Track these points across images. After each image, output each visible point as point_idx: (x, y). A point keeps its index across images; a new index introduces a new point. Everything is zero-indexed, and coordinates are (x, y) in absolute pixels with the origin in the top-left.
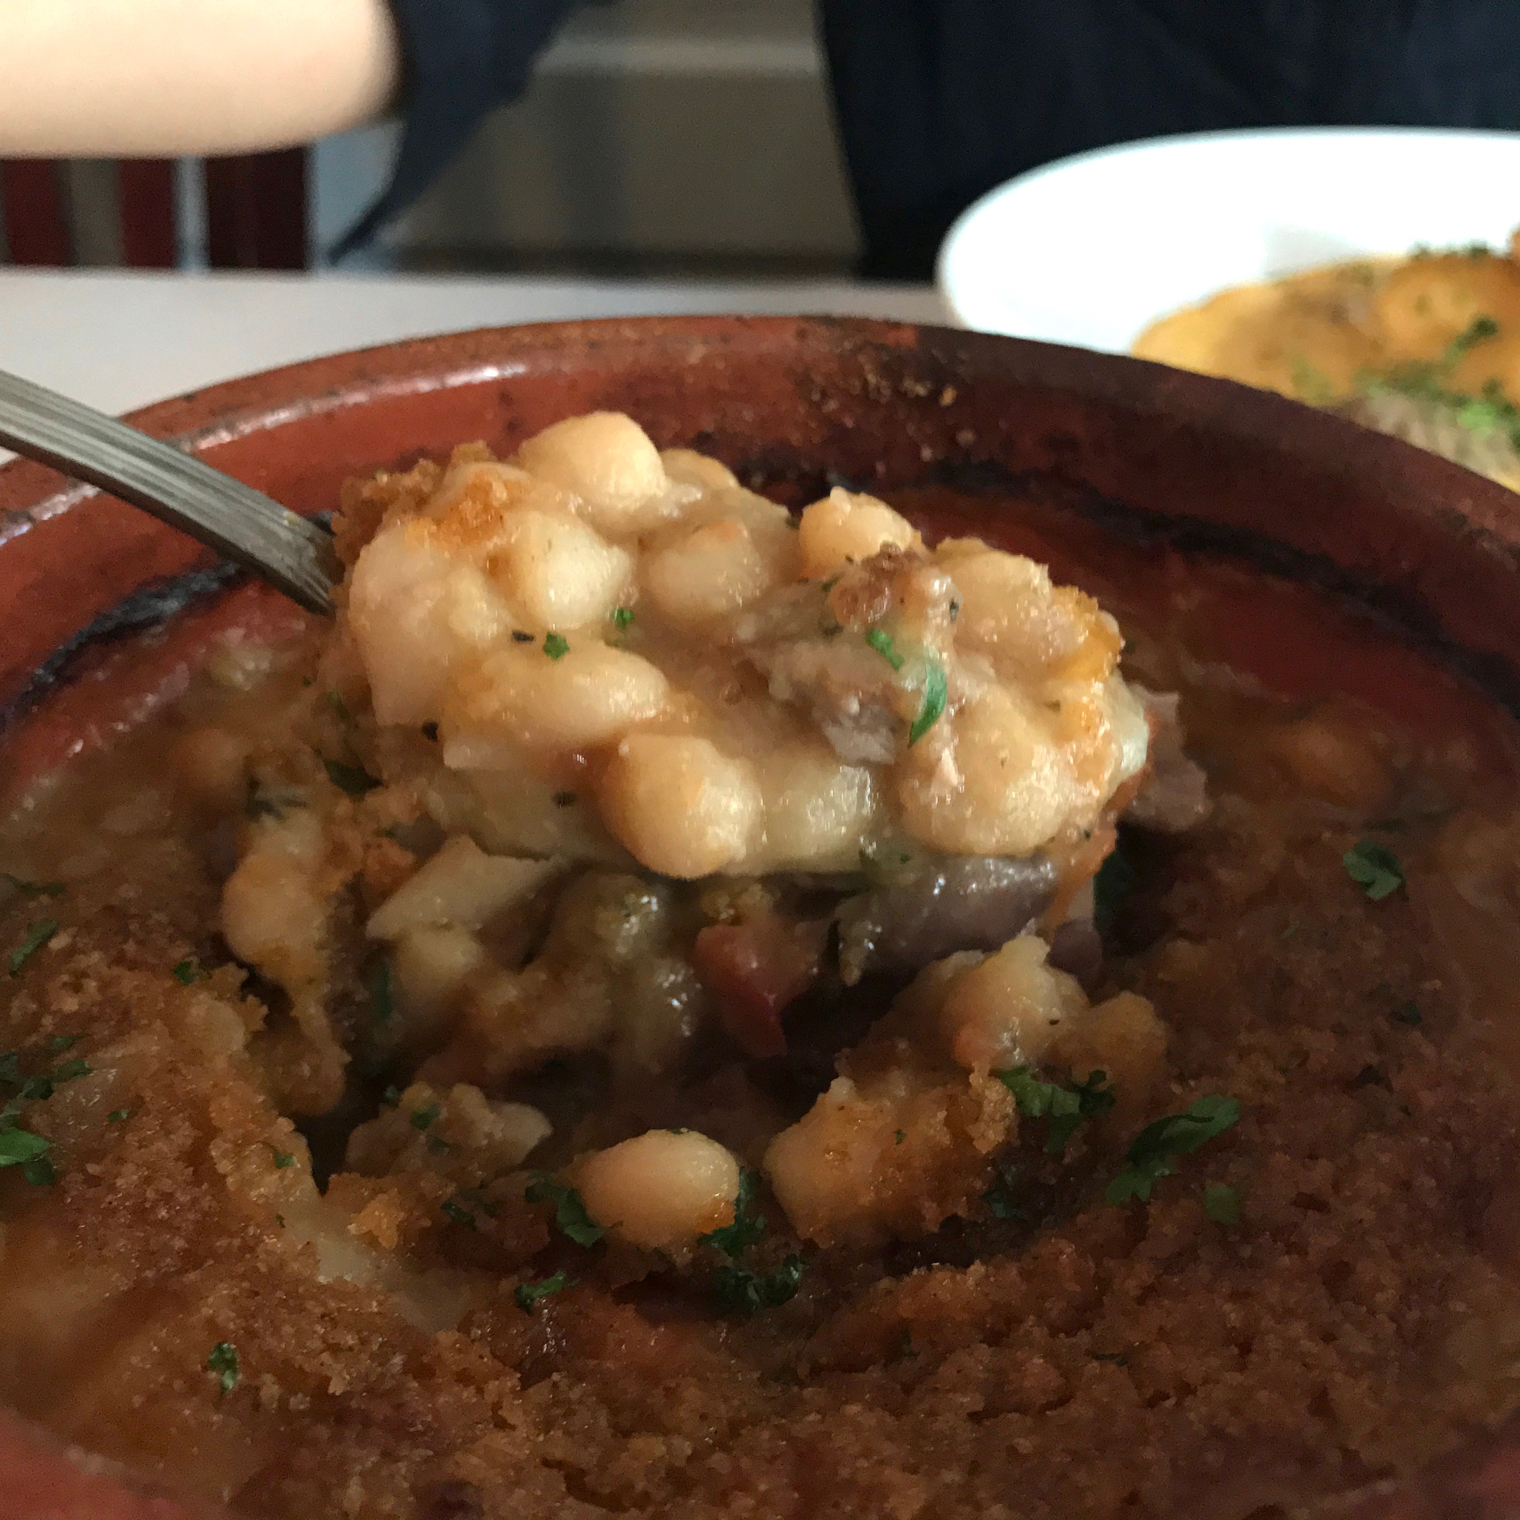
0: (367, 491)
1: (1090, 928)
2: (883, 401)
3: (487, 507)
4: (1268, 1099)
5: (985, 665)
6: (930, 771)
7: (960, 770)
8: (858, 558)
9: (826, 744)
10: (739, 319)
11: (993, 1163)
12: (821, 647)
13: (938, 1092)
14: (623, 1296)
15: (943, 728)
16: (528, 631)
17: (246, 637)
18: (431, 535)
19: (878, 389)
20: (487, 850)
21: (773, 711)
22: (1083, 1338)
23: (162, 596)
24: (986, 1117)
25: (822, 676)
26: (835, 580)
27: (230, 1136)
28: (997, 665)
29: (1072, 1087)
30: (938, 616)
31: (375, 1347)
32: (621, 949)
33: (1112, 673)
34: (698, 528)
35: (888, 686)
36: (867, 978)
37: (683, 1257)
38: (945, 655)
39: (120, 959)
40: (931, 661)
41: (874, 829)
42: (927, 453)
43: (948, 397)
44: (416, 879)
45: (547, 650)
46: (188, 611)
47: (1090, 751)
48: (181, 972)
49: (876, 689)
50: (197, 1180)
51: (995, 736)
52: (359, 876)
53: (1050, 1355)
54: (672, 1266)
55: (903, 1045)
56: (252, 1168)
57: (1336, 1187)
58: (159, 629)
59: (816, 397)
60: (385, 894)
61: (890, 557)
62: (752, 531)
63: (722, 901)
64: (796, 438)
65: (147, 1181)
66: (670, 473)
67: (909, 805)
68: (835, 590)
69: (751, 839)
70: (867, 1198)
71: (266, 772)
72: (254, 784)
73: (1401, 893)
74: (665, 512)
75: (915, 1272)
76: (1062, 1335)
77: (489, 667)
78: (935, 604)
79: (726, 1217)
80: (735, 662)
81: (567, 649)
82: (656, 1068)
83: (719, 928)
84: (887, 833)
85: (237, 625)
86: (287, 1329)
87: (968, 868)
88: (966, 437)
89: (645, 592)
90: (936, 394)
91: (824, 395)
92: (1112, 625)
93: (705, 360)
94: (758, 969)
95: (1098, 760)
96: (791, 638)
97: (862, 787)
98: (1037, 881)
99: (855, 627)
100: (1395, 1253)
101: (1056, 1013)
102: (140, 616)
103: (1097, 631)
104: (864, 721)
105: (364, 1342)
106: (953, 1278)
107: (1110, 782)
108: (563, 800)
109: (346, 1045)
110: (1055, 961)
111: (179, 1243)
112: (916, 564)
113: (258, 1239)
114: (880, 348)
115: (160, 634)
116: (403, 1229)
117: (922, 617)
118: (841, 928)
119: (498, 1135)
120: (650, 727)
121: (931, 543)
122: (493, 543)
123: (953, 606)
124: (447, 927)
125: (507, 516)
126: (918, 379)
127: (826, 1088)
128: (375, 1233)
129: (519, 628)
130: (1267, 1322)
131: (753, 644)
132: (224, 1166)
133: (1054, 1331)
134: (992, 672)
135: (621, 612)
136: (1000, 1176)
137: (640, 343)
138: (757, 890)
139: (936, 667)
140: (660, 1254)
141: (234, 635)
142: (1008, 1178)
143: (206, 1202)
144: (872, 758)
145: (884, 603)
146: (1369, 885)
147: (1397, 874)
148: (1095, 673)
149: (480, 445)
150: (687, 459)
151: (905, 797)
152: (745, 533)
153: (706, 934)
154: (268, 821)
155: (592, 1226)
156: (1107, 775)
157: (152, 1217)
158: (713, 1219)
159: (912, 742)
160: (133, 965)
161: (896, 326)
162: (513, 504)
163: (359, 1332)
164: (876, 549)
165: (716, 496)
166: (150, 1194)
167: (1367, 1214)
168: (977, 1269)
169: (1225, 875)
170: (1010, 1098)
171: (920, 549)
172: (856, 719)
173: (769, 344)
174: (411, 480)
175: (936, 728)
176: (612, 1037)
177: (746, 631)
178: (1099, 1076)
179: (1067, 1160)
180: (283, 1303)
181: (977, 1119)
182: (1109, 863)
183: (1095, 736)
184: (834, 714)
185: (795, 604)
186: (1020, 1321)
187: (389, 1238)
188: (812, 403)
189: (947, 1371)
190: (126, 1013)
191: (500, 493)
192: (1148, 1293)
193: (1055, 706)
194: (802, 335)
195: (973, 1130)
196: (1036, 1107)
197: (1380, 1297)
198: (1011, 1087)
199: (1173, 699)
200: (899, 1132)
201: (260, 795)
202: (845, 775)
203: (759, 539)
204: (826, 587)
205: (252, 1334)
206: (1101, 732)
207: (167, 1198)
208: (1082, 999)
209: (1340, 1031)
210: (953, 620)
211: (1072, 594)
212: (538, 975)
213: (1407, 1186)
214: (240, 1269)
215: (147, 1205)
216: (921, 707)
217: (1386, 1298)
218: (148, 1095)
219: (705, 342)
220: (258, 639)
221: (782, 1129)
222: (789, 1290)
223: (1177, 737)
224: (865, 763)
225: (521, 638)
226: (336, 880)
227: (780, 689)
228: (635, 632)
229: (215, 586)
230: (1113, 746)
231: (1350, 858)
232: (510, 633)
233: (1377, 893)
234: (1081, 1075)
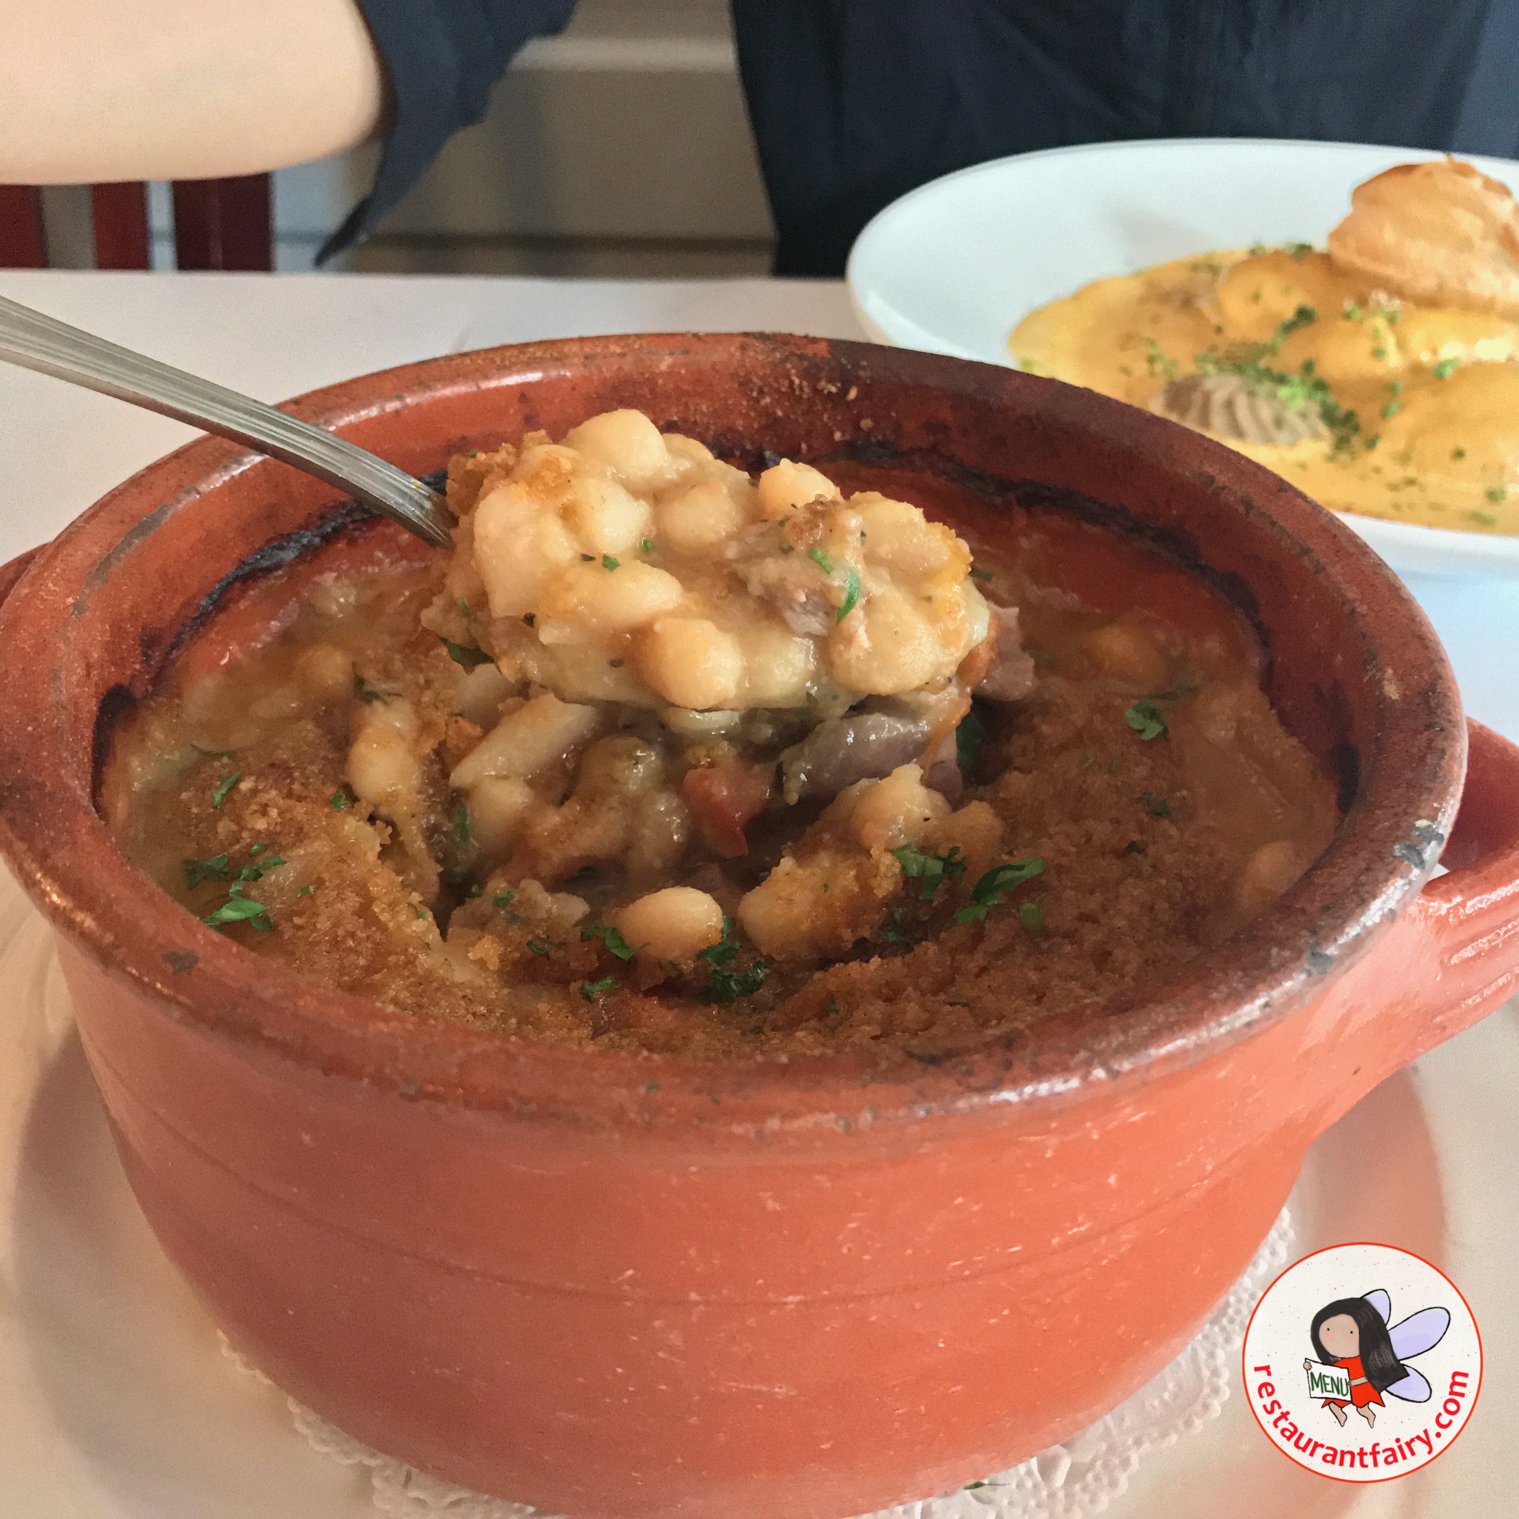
0: (470, 465)
1: (953, 765)
2: (805, 396)
3: (559, 475)
4: (1065, 861)
5: (884, 573)
6: (849, 640)
7: (869, 638)
8: (800, 504)
9: (784, 624)
10: (696, 336)
11: (886, 905)
12: (781, 562)
13: (850, 862)
14: (649, 993)
15: (857, 612)
16: (590, 554)
17: (337, 578)
18: (527, 493)
19: (801, 387)
20: (564, 700)
21: (751, 604)
22: (943, 997)
23: (282, 548)
24: (881, 874)
25: (782, 580)
26: (788, 518)
27: (385, 900)
28: (891, 574)
29: (939, 858)
30: (854, 540)
31: (498, 1014)
32: (632, 787)
33: (965, 579)
34: (693, 487)
35: (824, 585)
36: (801, 800)
37: (688, 966)
38: (859, 566)
39: (290, 795)
40: (851, 570)
41: (815, 678)
42: (838, 436)
43: (853, 394)
44: (484, 744)
45: (605, 566)
46: (300, 559)
47: (951, 628)
48: (332, 802)
49: (817, 586)
50: (367, 926)
51: (892, 618)
52: (442, 744)
53: (923, 1007)
54: (680, 974)
55: (827, 837)
56: (403, 918)
57: (1105, 909)
58: (280, 572)
59: (755, 394)
60: (460, 757)
61: (822, 503)
62: (729, 489)
63: (702, 752)
64: (740, 424)
65: (336, 925)
66: (671, 451)
67: (838, 661)
68: (788, 526)
69: (739, 684)
70: (805, 926)
71: (370, 674)
72: (359, 682)
73: (1164, 735)
74: (668, 477)
75: (837, 965)
76: (929, 995)
77: (569, 577)
78: (852, 533)
79: (715, 938)
80: (725, 571)
81: (619, 565)
82: (658, 864)
83: (700, 770)
84: (824, 680)
85: (331, 570)
86: (443, 1003)
87: (869, 723)
88: (866, 423)
89: (658, 530)
90: (844, 392)
91: (761, 391)
92: (964, 546)
93: (672, 367)
94: (727, 796)
95: (958, 633)
96: (762, 556)
97: (808, 652)
98: (916, 733)
99: (801, 548)
100: (1140, 945)
101: (928, 813)
102: (265, 563)
103: (956, 552)
104: (809, 607)
105: (490, 1011)
106: (860, 966)
107: (965, 647)
108: (615, 664)
109: (438, 861)
110: (927, 783)
111: (362, 962)
112: (839, 507)
113: (416, 957)
114: (801, 357)
115: (280, 576)
116: (502, 960)
117: (843, 540)
118: (785, 766)
119: (554, 909)
120: (671, 614)
121: (846, 495)
122: (567, 498)
123: (863, 534)
124: (506, 777)
125: (573, 481)
126: (831, 381)
127: (777, 864)
128: (486, 959)
129: (584, 552)
130: (1055, 981)
131: (737, 561)
132: (384, 917)
133: (923, 995)
134: (889, 578)
135: (645, 542)
136: (892, 914)
137: (623, 355)
138: (725, 744)
139: (853, 572)
140: (673, 965)
141: (329, 577)
142: (897, 916)
143: (378, 936)
144: (814, 633)
145: (819, 534)
146: (1141, 731)
147: (1162, 724)
148: (955, 579)
149: (543, 432)
150: (678, 439)
151: (835, 656)
152: (725, 491)
153: (692, 775)
154: (377, 705)
155: (627, 948)
156: (963, 643)
157: (344, 946)
158: (708, 939)
159: (839, 621)
160: (300, 799)
161: (814, 340)
162: (574, 472)
163: (487, 1006)
164: (812, 499)
165: (701, 466)
166: (341, 932)
167: (1121, 923)
168: (876, 961)
169: (1045, 729)
170: (898, 864)
171: (840, 499)
172: (803, 605)
173: (719, 355)
174: (500, 457)
175: (854, 611)
176: (627, 848)
177: (731, 552)
178: (954, 851)
179: (935, 904)
180: (438, 989)
181: (876, 876)
182: (965, 720)
183: (955, 619)
184: (790, 603)
185: (763, 534)
186: (904, 990)
187: (494, 964)
188: (750, 398)
189: (858, 1015)
190: (301, 829)
191: (567, 466)
192: (984, 970)
193: (929, 599)
194: (743, 348)
195: (874, 882)
196: (914, 870)
197: (1128, 968)
198: (899, 858)
199: (1014, 611)
200: (826, 886)
201: (367, 688)
202: (796, 643)
203: (734, 494)
204: (782, 523)
205: (420, 1006)
206: (960, 615)
207: (352, 935)
208: (947, 808)
209: (1116, 822)
210: (863, 543)
211: (938, 527)
212: (574, 808)
213: (1151, 909)
214: (406, 973)
215: (339, 939)
216: (844, 597)
217: (1131, 968)
218: (326, 876)
219: (671, 354)
220: (346, 581)
221: (750, 889)
222: (757, 985)
223: (1016, 637)
224: (809, 635)
225: (587, 558)
226: (428, 746)
227: (755, 588)
228: (655, 556)
229: (317, 540)
230: (967, 625)
231: (1130, 714)
232: (579, 556)
233: (1148, 736)
234: (944, 853)
